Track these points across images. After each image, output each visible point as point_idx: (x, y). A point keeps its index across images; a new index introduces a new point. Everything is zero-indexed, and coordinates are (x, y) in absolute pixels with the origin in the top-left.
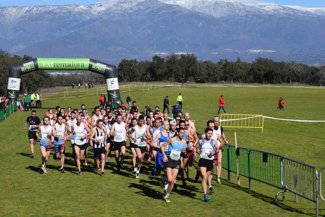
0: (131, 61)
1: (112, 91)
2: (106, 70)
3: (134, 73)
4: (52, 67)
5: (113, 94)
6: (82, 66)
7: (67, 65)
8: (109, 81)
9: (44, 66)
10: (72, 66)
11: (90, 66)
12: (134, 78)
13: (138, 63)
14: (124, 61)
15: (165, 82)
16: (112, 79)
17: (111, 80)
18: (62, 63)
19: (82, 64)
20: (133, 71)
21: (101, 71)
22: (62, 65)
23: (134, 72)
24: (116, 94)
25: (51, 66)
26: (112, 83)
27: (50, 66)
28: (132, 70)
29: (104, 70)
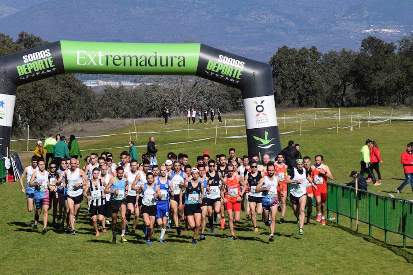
0: (303, 52)
1: (259, 132)
2: (244, 76)
3: (310, 83)
4: (101, 64)
5: (261, 140)
6: (181, 64)
7: (139, 61)
8: (251, 103)
9: (78, 63)
10: (153, 63)
11: (202, 64)
12: (311, 98)
13: (322, 58)
14: (284, 51)
15: (395, 107)
16: (258, 100)
17: (256, 103)
18: (126, 54)
19: (182, 59)
20: (307, 79)
21: (230, 78)
22: (128, 60)
23: (311, 80)
24: (269, 139)
25: (98, 63)
26: (260, 109)
27: (95, 64)
28: (305, 77)
29: (239, 74)
